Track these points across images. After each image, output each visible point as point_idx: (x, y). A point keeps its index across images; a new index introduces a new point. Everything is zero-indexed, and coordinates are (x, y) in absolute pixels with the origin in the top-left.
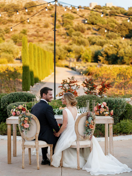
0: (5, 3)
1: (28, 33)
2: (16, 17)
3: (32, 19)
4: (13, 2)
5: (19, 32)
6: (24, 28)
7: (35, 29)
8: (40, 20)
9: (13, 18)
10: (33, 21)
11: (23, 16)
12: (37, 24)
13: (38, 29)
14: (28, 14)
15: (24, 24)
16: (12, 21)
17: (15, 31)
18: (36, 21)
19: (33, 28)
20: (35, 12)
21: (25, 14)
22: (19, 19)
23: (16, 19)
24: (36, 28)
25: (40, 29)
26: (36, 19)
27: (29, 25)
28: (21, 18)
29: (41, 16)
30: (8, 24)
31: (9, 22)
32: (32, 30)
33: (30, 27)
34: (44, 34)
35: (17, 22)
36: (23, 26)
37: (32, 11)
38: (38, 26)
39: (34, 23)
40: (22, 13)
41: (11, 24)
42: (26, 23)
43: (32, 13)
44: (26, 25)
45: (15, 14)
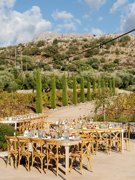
0: (105, 37)
1: (120, 62)
2: (113, 49)
3: (125, 50)
4: (111, 36)
5: (113, 61)
6: (117, 58)
7: (127, 59)
8: (132, 50)
9: (110, 50)
10: (126, 52)
11: (118, 48)
12: (129, 54)
13: (129, 58)
14: (123, 46)
15: (118, 54)
16: (108, 52)
17: (110, 60)
18: (129, 51)
19: (125, 58)
20: (129, 44)
21: (120, 46)
22: (115, 50)
23: (113, 50)
24: (127, 57)
25: (131, 58)
26: (129, 50)
27: (122, 55)
28: (117, 49)
29: (133, 47)
30: (105, 55)
31: (106, 53)
32: (124, 59)
33: (122, 57)
34: (133, 62)
35: (112, 53)
36: (117, 57)
37: (126, 44)
38: (130, 55)
39: (127, 54)
40: (118, 45)
41: (107, 54)
42: (120, 53)
43: (127, 45)
44: (119, 55)
45: (112, 46)
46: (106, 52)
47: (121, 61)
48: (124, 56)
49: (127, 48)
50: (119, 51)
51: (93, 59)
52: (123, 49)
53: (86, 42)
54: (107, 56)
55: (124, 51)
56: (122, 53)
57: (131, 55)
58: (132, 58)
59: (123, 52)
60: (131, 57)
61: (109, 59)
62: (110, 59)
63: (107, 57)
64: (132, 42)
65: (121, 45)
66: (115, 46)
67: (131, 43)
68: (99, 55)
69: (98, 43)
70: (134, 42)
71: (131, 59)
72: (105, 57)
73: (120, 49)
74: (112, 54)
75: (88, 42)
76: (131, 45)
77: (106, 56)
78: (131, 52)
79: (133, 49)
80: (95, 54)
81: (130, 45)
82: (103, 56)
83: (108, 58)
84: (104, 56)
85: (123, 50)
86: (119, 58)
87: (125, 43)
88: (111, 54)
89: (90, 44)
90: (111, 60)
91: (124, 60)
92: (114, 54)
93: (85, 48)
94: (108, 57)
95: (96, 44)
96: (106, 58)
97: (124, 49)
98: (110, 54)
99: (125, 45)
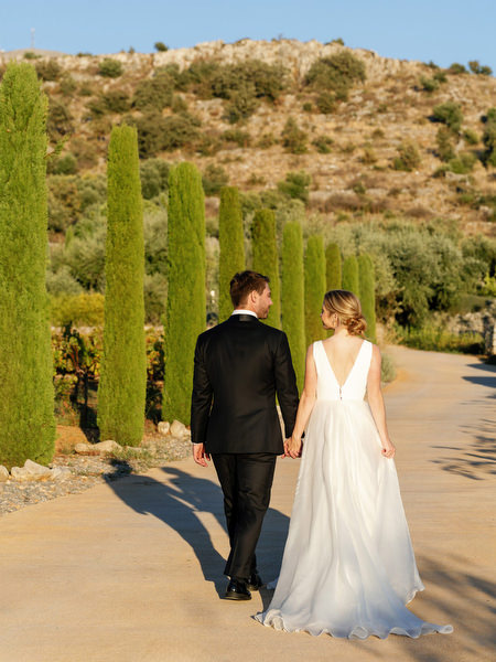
2: (266, 124)
3: (338, 130)
4: (257, 55)
5: (270, 189)
6: (296, 172)
7: (350, 178)
8: (378, 134)
9: (253, 126)
10: (342, 140)
11: (300, 118)
12: (360, 153)
13: (364, 177)
14: (326, 109)
15: (303, 151)
16: (242, 141)
17: (254, 182)
18: (358, 139)
19: (339, 173)
20: (359, 99)
21: (307, 108)
22: (277, 126)
23: (267, 130)
24: (354, 171)
25: (372, 175)
27: (322, 158)
28: (290, 124)
29: (381, 117)
30: (222, 154)
31: (230, 144)
32: (335, 178)
33: (325, 169)
34: (391, 199)
35: (266, 143)
36: (292, 165)
37: (341, 98)
38: (368, 160)
39: (349, 150)
40: (293, 106)
41: (237, 152)
42: (309, 147)
43: (343, 105)
44: (307, 157)
45: (261, 110)
46: (229, 138)
47: (316, 189)
48: (333, 162)
49: (347, 120)
50: (304, 137)
51: (158, 167)
52: (323, 125)
53: (113, 81)
54: (239, 160)
55: (332, 135)
56: (323, 146)
57: (374, 161)
58: (380, 174)
59: (329, 142)
60: (377, 169)
61: (246, 178)
62: (253, 175)
63: (233, 166)
64: (374, 91)
65: (310, 102)
66: (280, 108)
67: (367, 96)
68: (191, 154)
69: (185, 91)
70: (381, 89)
71: (375, 179)
72: (225, 167)
73: (305, 125)
74: (265, 152)
75: (123, 83)
76: (370, 104)
77: (227, 161)
78: (371, 141)
79: (382, 129)
80: (164, 149)
81: (362, 105)
82: (213, 161)
83: (239, 173)
84: (219, 162)
85: (326, 130)
86: (307, 172)
87: (333, 93)
88: (259, 153)
89: (137, 93)
90: (261, 182)
91: (336, 183)
92: (278, 149)
93: (105, 111)
94: (244, 167)
95: (169, 93)
96: (230, 170)
97: (332, 125)
98: (250, 150)
99: (335, 104)
